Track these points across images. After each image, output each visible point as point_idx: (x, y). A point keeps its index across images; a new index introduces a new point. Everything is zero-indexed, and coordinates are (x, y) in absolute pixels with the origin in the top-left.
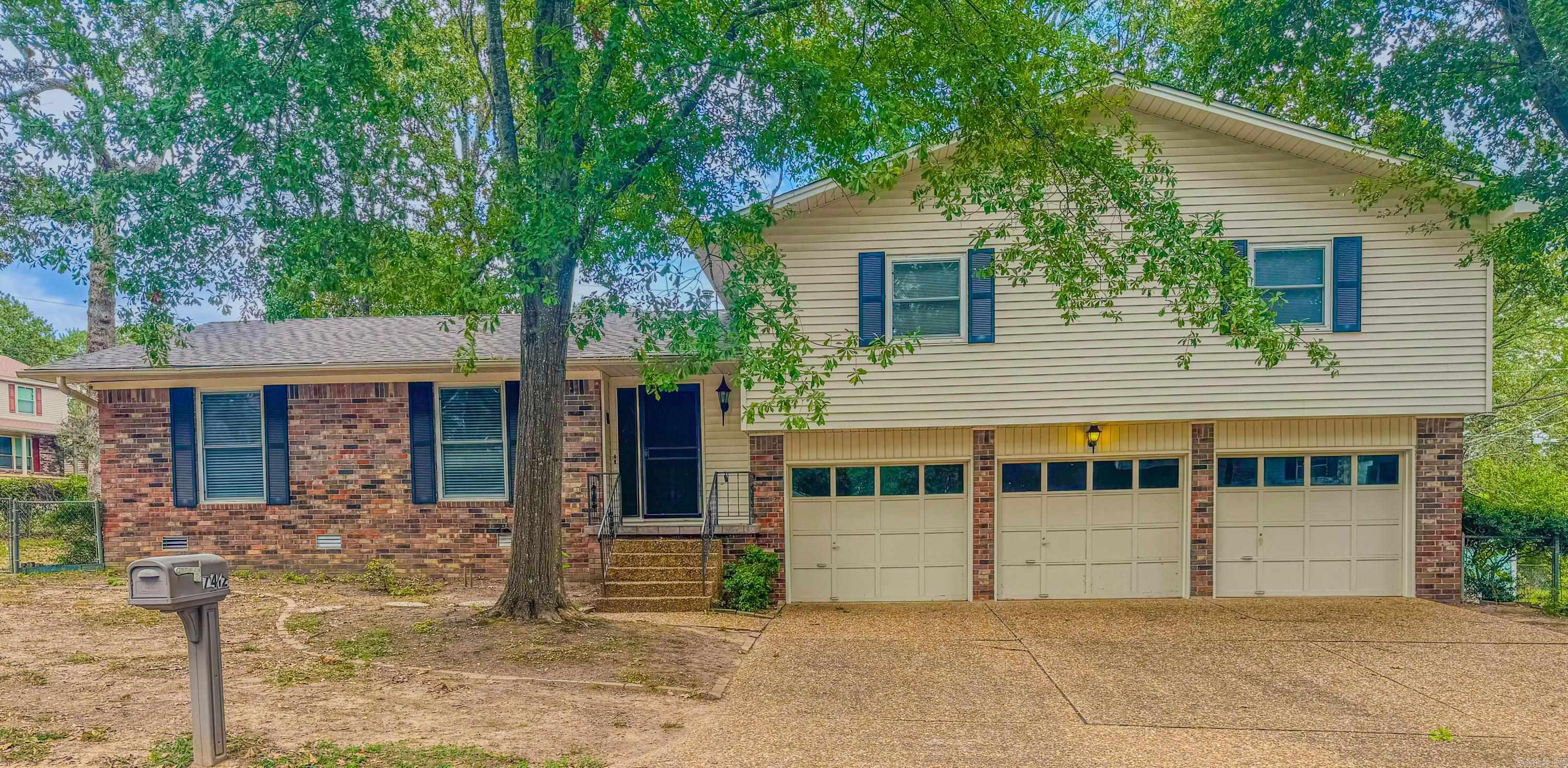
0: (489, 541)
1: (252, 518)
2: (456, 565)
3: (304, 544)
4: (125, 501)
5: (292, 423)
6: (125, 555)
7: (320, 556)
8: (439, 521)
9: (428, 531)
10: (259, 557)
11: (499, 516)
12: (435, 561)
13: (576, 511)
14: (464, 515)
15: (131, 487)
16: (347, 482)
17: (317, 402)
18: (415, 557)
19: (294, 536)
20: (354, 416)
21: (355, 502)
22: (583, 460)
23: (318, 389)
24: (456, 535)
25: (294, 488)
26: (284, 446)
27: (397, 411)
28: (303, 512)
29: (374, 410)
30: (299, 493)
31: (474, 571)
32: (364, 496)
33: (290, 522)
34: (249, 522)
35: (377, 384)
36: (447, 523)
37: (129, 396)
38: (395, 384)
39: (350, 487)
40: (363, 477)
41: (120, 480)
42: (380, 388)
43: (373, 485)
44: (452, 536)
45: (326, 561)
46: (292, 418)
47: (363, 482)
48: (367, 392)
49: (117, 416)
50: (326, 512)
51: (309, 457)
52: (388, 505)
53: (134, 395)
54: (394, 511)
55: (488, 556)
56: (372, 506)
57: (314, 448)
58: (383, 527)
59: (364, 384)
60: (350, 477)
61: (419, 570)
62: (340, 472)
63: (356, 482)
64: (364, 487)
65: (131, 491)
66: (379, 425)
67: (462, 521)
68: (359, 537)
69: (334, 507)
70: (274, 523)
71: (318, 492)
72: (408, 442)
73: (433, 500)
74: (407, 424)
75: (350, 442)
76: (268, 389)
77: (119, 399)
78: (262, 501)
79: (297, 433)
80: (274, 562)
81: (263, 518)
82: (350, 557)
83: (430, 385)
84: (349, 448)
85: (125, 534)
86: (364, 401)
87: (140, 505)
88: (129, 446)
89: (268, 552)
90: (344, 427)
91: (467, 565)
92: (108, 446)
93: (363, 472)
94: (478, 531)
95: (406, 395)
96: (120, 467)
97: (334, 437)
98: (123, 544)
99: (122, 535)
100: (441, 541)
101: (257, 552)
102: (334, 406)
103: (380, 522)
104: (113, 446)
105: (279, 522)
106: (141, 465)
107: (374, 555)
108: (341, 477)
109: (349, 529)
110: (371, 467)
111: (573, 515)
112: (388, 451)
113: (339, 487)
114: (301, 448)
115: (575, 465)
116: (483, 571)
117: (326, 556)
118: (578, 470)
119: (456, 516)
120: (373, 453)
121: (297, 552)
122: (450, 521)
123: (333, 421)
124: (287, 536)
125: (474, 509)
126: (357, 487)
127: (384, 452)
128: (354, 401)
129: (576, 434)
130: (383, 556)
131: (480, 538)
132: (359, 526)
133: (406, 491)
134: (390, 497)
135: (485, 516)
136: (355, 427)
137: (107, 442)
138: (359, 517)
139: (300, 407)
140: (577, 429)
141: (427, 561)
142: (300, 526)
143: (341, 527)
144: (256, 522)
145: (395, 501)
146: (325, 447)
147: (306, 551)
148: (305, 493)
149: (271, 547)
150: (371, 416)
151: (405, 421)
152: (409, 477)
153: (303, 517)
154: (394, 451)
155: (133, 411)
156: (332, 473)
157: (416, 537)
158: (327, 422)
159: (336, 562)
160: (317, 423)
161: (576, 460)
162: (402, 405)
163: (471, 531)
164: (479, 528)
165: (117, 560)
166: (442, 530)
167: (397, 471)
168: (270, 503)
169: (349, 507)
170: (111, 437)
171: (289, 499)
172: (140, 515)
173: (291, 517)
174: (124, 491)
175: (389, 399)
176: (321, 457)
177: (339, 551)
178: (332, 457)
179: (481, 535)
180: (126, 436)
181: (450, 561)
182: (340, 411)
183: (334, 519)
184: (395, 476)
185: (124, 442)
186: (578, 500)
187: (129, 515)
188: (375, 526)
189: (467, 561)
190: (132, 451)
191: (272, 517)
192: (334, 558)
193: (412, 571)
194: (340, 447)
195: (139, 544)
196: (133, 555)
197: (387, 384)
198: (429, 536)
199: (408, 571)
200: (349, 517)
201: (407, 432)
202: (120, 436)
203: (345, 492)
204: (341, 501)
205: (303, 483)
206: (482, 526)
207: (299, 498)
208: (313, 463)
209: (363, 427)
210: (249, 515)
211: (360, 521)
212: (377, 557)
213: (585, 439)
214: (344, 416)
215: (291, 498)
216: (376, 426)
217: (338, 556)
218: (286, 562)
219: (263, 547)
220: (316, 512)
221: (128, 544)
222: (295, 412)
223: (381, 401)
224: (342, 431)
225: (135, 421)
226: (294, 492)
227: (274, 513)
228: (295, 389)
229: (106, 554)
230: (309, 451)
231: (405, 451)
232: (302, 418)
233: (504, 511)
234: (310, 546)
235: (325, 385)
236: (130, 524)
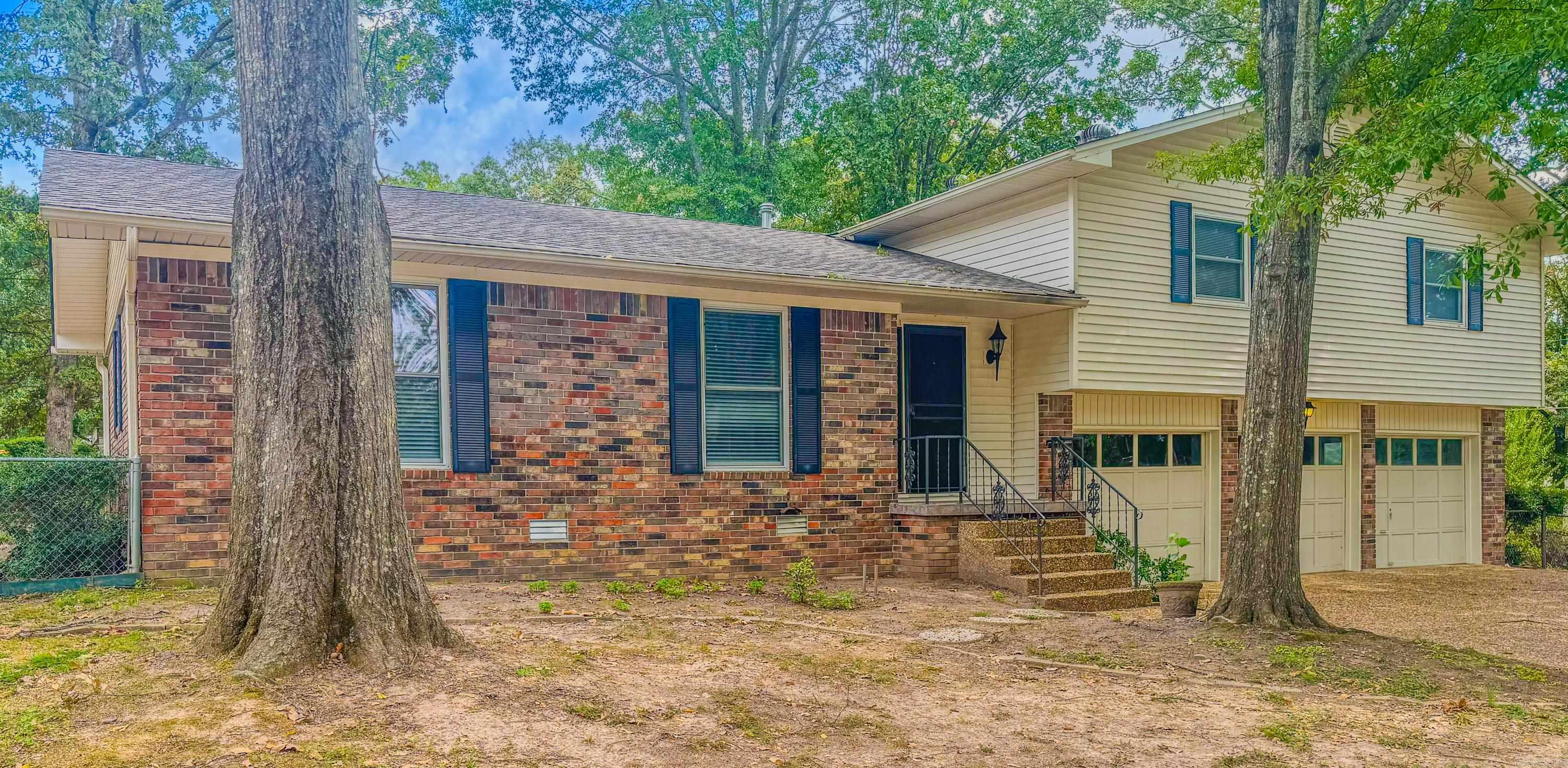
0: (767, 526)
1: (426, 493)
2: (725, 562)
3: (512, 535)
4: (190, 459)
5: (494, 343)
6: (187, 556)
7: (537, 554)
8: (705, 500)
9: (690, 514)
10: (437, 557)
11: (780, 492)
12: (698, 557)
13: (868, 485)
14: (737, 492)
15: (203, 435)
16: (578, 440)
17: (534, 313)
18: (673, 551)
19: (496, 523)
20: (589, 341)
21: (589, 471)
22: (879, 418)
23: (536, 294)
24: (725, 519)
25: (497, 446)
26: (483, 378)
27: (651, 337)
28: (511, 485)
29: (620, 335)
30: (505, 455)
31: (747, 569)
32: (603, 462)
33: (488, 500)
34: (421, 499)
35: (623, 295)
36: (715, 501)
37: (202, 274)
38: (649, 297)
39: (583, 448)
40: (601, 433)
41: (181, 424)
42: (627, 302)
43: (617, 445)
44: (720, 521)
45: (547, 561)
46: (495, 335)
47: (602, 441)
48: (609, 306)
49: (175, 307)
50: (546, 486)
51: (520, 400)
52: (636, 477)
53: (212, 272)
54: (644, 485)
55: (765, 548)
56: (615, 477)
57: (527, 385)
58: (629, 508)
59: (605, 293)
60: (582, 433)
61: (677, 571)
62: (569, 425)
63: (592, 440)
64: (602, 448)
65: (202, 442)
66: (625, 357)
67: (734, 499)
68: (594, 523)
69: (558, 478)
70: (462, 501)
71: (534, 454)
72: (665, 384)
73: (698, 471)
74: (665, 359)
75: (583, 379)
76: (454, 285)
77: (182, 276)
78: (446, 463)
79: (502, 360)
80: (463, 564)
81: (444, 493)
82: (581, 553)
83: (694, 304)
84: (581, 389)
85: (188, 519)
86: (603, 318)
87: (220, 467)
88: (199, 361)
89: (453, 548)
90: (575, 356)
91: (740, 561)
92: (156, 360)
93: (602, 425)
94: (753, 513)
95: (663, 314)
96: (180, 398)
97: (560, 371)
98: (183, 537)
99: (181, 520)
100: (706, 528)
101: (435, 549)
102: (560, 323)
103: (624, 501)
104: (167, 360)
105: (471, 500)
106: (222, 398)
107: (615, 551)
108: (569, 433)
109: (581, 511)
110: (613, 419)
111: (866, 490)
112: (638, 396)
113: (567, 447)
114: (508, 384)
115: (869, 425)
116: (758, 568)
117: (546, 553)
118: (872, 431)
119: (727, 492)
120: (616, 400)
121: (500, 547)
122: (719, 499)
123: (557, 346)
124: (484, 522)
125: (749, 483)
126: (593, 448)
127: (631, 398)
128: (590, 317)
129: (870, 384)
130: (629, 552)
131: (757, 523)
132: (595, 507)
133: (662, 456)
134: (639, 463)
135: (762, 492)
136: (591, 357)
137: (155, 351)
138: (595, 493)
139: (509, 319)
140: (872, 378)
141: (688, 557)
142: (505, 507)
143: (568, 508)
144: (432, 499)
145: (646, 470)
146: (544, 385)
147: (514, 546)
148: (513, 454)
149: (459, 540)
150: (614, 342)
151: (662, 354)
152: (667, 435)
153: (511, 493)
154: (647, 396)
155: (209, 301)
156: (556, 425)
157: (673, 522)
158: (549, 345)
159: (561, 561)
160: (533, 346)
161: (869, 418)
162: (657, 330)
163: (745, 513)
164: (754, 509)
165: (171, 566)
166: (708, 513)
167: (650, 427)
168: (459, 468)
169: (581, 478)
170: (163, 344)
171: (487, 466)
172: (219, 484)
173: (492, 493)
174: (188, 441)
175: (640, 320)
176: (539, 400)
177: (566, 546)
178: (557, 401)
179: (757, 519)
180: (194, 343)
181: (717, 556)
182: (568, 332)
183: (558, 496)
184: (646, 433)
185: (190, 354)
186: (871, 471)
187: (196, 484)
188: (617, 507)
189: (739, 555)
190: (205, 371)
191: (461, 492)
192: (557, 555)
193: (668, 571)
194: (568, 387)
195: (217, 536)
196: (203, 555)
197: (637, 297)
198: (691, 522)
199: (662, 573)
200: (581, 493)
201: (664, 370)
202: (181, 342)
203: (576, 455)
204: (570, 470)
205: (511, 439)
206: (759, 505)
207: (504, 462)
208: (527, 408)
209: (602, 359)
210: (421, 488)
211: (597, 499)
212: (621, 552)
213: (881, 391)
214: (575, 339)
215: (492, 462)
216: (620, 358)
217: (563, 552)
218: (483, 563)
219: (445, 540)
220: (530, 485)
221: (195, 537)
222: (496, 326)
223: (627, 320)
224: (571, 363)
225: (211, 318)
226: (495, 452)
227: (464, 486)
228: (499, 291)
229: (150, 556)
230: (521, 391)
231: (660, 397)
232: (510, 336)
233: (786, 485)
234: (519, 539)
235: (545, 289)
236: (199, 502)
